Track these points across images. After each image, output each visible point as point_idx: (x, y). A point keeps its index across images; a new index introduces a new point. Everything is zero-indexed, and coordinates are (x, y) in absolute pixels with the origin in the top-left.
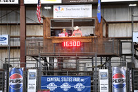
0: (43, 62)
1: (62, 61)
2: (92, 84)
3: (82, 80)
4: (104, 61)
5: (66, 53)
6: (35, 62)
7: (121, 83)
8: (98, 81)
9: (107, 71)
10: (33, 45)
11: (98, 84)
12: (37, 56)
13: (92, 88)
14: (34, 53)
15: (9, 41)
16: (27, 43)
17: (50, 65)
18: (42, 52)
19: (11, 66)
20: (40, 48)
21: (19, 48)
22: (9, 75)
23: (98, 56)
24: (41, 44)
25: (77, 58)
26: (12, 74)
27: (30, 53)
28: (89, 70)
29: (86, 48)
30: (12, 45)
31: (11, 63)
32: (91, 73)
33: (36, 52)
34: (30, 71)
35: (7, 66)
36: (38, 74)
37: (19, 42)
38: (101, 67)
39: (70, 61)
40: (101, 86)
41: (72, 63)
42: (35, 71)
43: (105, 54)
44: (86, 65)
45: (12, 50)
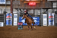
0: (20, 11)
1: (28, 11)
2: (40, 20)
3: (36, 19)
4: (45, 11)
5: (29, 7)
6: (17, 11)
7: (52, 20)
8: (42, 19)
9: (46, 15)
10: (16, 4)
11: (42, 20)
12: (18, 9)
13: (40, 22)
14: (16, 7)
15: (6, 2)
17: (23, 12)
18: (20, 7)
19: (7, 13)
20: (19, 5)
21: (10, 5)
22: (6, 16)
23: (43, 9)
24: (19, 4)
25: (34, 10)
26: (7, 16)
27: (15, 7)
29: (38, 5)
30: (7, 4)
31: (7, 11)
32: (40, 16)
33: (17, 7)
35: (5, 13)
36: (18, 16)
37: (10, 3)
38: (44, 13)
39: (31, 11)
40: (44, 21)
43: (46, 8)
44: (38, 12)
45: (7, 6)
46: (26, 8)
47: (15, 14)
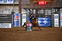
0: (29, 11)
1: (37, 11)
2: (51, 21)
3: (46, 19)
4: (56, 11)
5: (39, 7)
6: (26, 11)
8: (54, 19)
9: (58, 15)
10: (24, 3)
11: (54, 21)
12: (26, 9)
13: (51, 23)
15: (14, 2)
16: (22, 3)
17: (32, 12)
18: (29, 7)
19: (15, 13)
20: (27, 5)
21: (18, 5)
22: (14, 17)
23: (54, 8)
24: (28, 3)
25: (44, 9)
26: (15, 16)
27: (23, 7)
28: (49, 15)
29: (48, 5)
30: (15, 4)
31: (15, 12)
33: (26, 7)
34: (23, 15)
35: (13, 13)
36: (27, 16)
37: (18, 2)
38: (55, 13)
39: (41, 11)
40: (55, 22)
41: (42, 11)
42: (25, 15)
43: (57, 7)
44: (48, 12)
45: (15, 6)
46: (36, 7)
47: (24, 14)
